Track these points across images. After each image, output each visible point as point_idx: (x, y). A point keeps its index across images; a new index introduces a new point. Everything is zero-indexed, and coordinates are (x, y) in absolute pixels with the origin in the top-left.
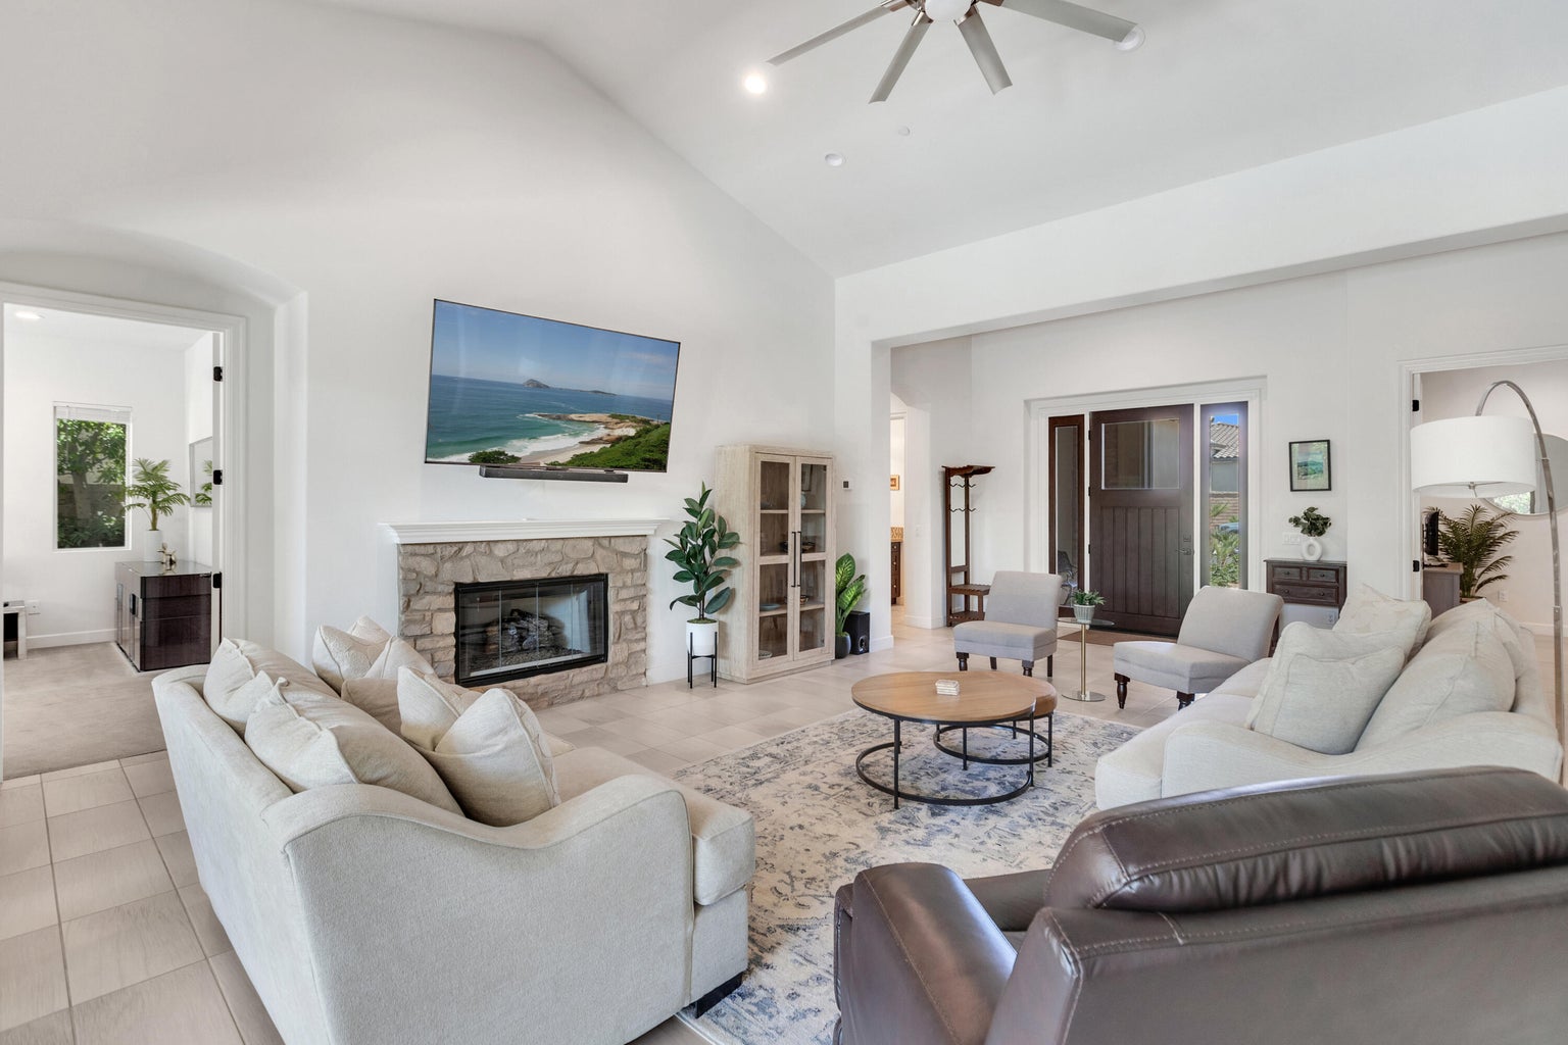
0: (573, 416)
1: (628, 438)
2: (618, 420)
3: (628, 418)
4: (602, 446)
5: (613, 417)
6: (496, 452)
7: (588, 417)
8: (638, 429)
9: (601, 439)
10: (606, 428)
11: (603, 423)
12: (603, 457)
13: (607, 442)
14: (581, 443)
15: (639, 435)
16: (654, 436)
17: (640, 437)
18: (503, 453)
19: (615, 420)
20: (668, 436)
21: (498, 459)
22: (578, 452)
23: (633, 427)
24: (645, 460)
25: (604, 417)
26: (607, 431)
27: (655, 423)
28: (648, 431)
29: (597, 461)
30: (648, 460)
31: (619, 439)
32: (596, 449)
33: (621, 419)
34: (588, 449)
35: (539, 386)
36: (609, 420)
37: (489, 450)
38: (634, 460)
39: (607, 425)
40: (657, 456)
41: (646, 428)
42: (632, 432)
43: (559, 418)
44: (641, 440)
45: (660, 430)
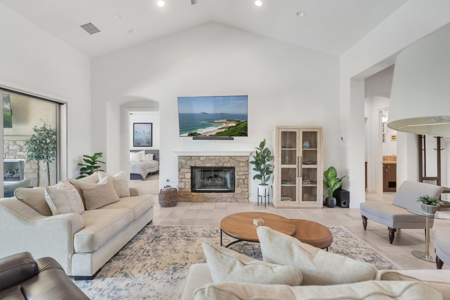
0: (215, 121)
1: (233, 126)
2: (229, 121)
3: (232, 120)
4: (225, 129)
5: (228, 120)
6: (194, 133)
7: (220, 121)
8: (236, 123)
9: (224, 127)
10: (226, 124)
11: (225, 123)
12: (226, 133)
13: (226, 128)
14: (218, 129)
15: (237, 125)
16: (242, 125)
17: (237, 126)
18: (196, 133)
19: (228, 121)
20: (247, 125)
21: (195, 134)
22: (218, 132)
23: (234, 123)
24: (240, 133)
25: (225, 121)
26: (226, 125)
27: (242, 121)
28: (240, 124)
29: (224, 134)
30: (241, 133)
31: (230, 127)
32: (223, 130)
33: (230, 121)
34: (221, 131)
35: (205, 113)
36: (227, 121)
37: (193, 132)
38: (236, 133)
39: (226, 123)
40: (244, 132)
41: (239, 123)
42: (234, 125)
43: (211, 122)
44: (238, 127)
45: (244, 123)
